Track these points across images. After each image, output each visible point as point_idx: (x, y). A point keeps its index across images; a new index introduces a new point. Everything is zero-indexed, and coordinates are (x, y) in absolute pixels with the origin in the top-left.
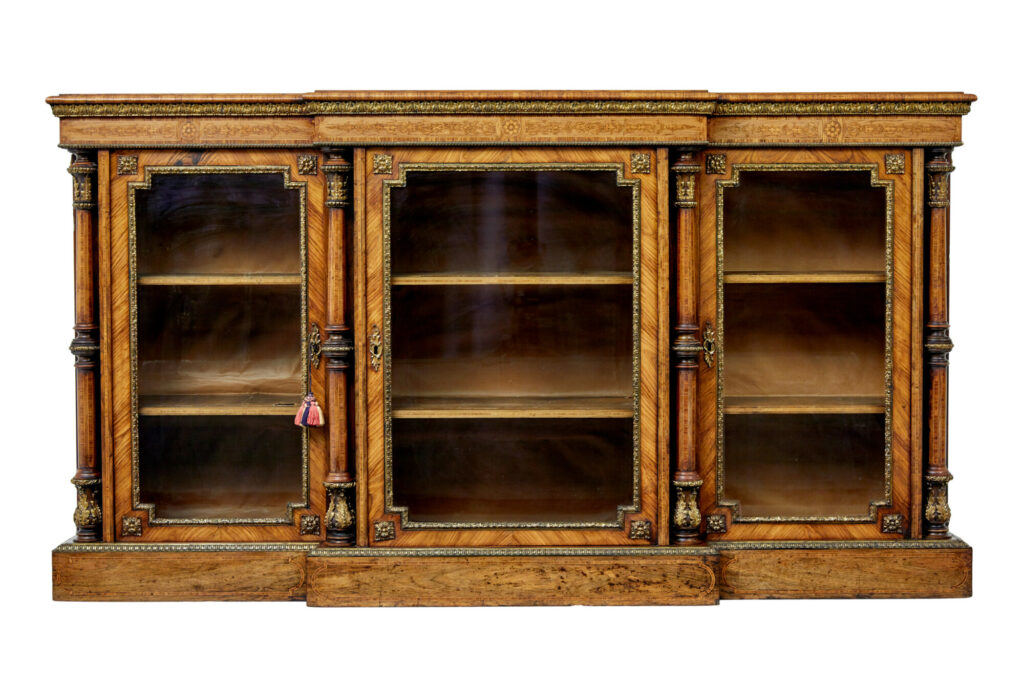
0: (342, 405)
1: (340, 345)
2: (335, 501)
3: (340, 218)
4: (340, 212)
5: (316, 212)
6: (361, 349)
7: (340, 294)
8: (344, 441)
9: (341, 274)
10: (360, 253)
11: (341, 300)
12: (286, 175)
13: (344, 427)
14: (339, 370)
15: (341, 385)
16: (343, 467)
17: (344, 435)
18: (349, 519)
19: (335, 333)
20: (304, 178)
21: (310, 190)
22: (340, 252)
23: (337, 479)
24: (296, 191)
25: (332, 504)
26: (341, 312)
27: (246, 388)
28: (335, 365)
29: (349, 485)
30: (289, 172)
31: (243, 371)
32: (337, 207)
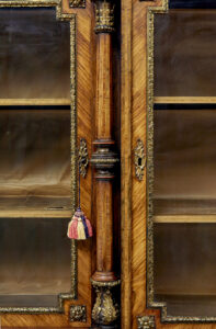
0: (108, 211)
1: (106, 157)
2: (102, 297)
3: (108, 41)
4: (108, 37)
5: (85, 41)
6: (126, 161)
7: (107, 111)
8: (109, 243)
9: (108, 92)
10: (126, 73)
11: (108, 116)
12: (58, 8)
13: (110, 231)
14: (106, 179)
15: (108, 193)
16: (109, 266)
17: (110, 238)
18: (115, 313)
19: (103, 146)
20: (74, 11)
21: (79, 22)
22: (108, 73)
23: (103, 278)
24: (67, 22)
25: (98, 299)
26: (108, 128)
27: (23, 192)
28: (102, 175)
29: (114, 284)
30: (61, 5)
31: (22, 178)
32: (105, 31)
